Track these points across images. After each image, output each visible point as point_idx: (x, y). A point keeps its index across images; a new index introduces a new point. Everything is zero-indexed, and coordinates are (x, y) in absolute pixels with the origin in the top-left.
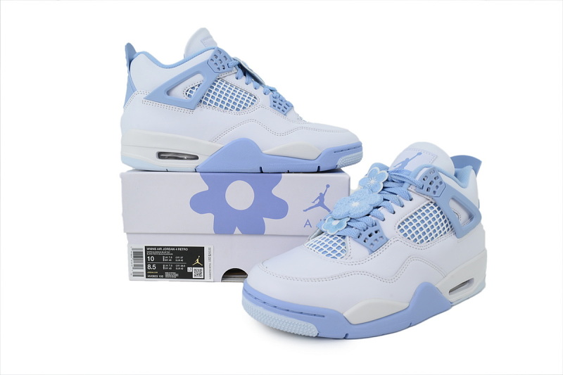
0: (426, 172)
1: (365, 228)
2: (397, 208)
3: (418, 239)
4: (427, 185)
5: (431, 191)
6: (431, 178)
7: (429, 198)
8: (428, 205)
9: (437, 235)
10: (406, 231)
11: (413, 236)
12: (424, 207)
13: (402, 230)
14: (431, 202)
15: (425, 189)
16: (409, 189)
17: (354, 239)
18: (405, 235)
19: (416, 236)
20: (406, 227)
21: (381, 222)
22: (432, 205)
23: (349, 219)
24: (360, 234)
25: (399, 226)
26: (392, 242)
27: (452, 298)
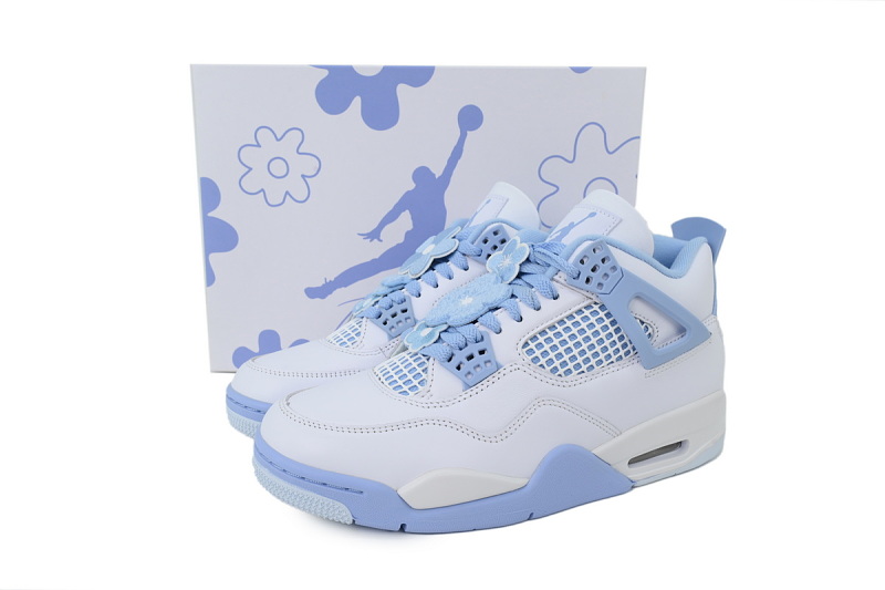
0: (587, 250)
1: (462, 344)
2: (527, 312)
3: (560, 369)
4: (586, 271)
5: (594, 283)
6: (595, 259)
7: (590, 295)
8: (587, 307)
9: (601, 362)
10: (538, 353)
11: (550, 361)
12: (580, 312)
13: (530, 352)
14: (596, 303)
15: (583, 278)
16: (556, 277)
17: (441, 362)
18: (536, 360)
19: (557, 363)
20: (539, 346)
21: (493, 336)
22: (596, 308)
23: (445, 327)
24: (453, 355)
25: (526, 344)
26: (508, 370)
27: (636, 472)
